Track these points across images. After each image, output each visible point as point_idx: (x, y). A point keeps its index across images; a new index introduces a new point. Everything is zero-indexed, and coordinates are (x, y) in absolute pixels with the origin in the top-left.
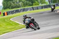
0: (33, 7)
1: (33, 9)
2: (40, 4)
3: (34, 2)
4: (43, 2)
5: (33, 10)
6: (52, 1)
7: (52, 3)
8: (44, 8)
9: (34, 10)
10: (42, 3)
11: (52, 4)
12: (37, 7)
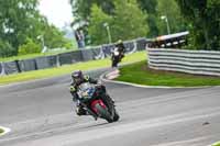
0: (17, 61)
1: (19, 67)
2: (45, 48)
3: (20, 41)
4: (54, 39)
5: (20, 71)
6: (89, 36)
7: (87, 45)
8: (58, 64)
9: (23, 73)
10: (50, 43)
11: (88, 48)
12: (34, 61)
